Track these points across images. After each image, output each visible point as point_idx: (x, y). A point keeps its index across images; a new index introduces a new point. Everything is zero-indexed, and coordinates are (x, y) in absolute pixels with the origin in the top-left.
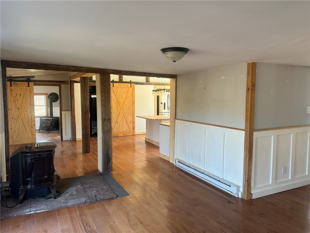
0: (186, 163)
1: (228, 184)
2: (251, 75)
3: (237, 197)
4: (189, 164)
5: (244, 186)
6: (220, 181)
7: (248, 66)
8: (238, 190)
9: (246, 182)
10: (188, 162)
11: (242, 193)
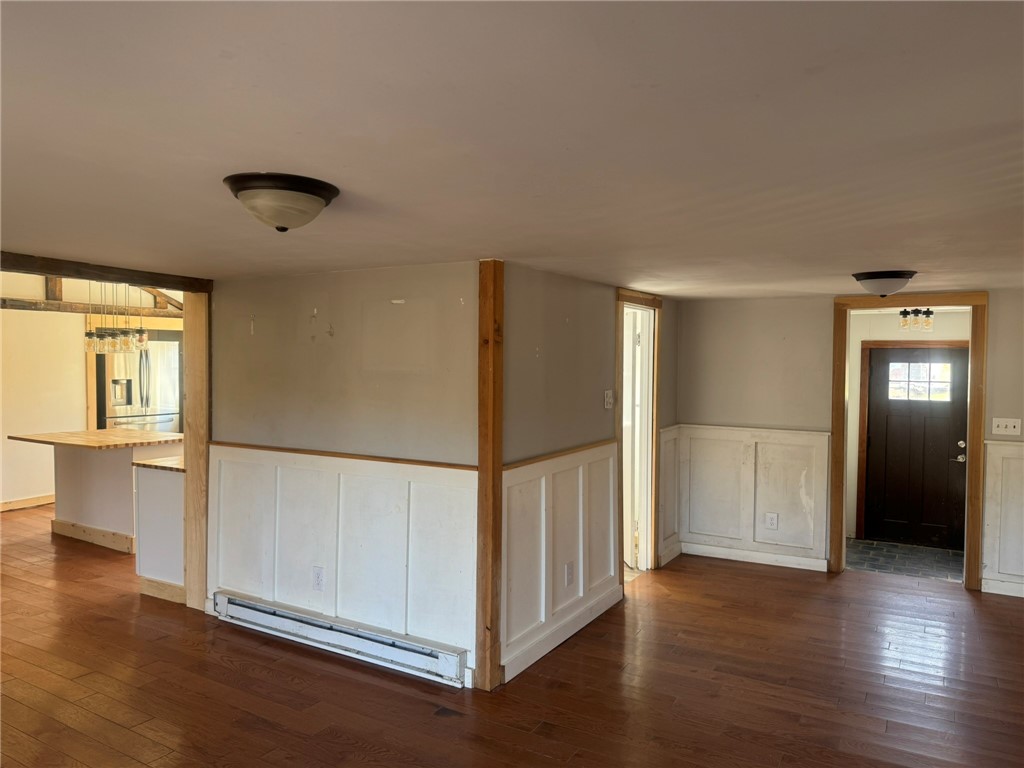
0: (260, 600)
1: (424, 651)
2: (492, 300)
3: (460, 686)
4: (274, 604)
5: (481, 646)
6: (397, 643)
7: (480, 272)
8: (463, 665)
9: (488, 633)
10: (268, 597)
11: (474, 671)
